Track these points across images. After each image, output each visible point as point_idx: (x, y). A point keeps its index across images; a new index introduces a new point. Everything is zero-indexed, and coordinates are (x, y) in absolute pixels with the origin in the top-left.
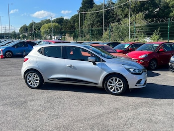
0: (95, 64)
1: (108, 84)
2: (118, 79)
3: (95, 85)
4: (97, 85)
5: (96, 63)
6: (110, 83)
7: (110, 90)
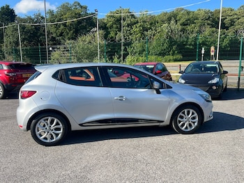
0: (158, 92)
1: (179, 119)
2: (191, 111)
3: (158, 124)
5: (161, 90)
6: (182, 117)
7: (181, 128)
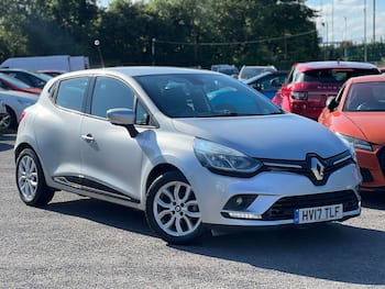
0: (134, 133)
1: (158, 201)
2: (189, 190)
7: (160, 224)
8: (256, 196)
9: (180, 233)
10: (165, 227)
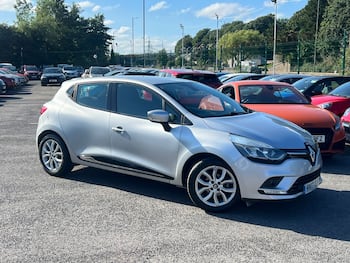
0: (168, 129)
1: (198, 180)
3: (167, 181)
4: (171, 182)
5: (172, 126)
7: (200, 197)
8: (282, 178)
9: (217, 204)
10: (205, 200)
